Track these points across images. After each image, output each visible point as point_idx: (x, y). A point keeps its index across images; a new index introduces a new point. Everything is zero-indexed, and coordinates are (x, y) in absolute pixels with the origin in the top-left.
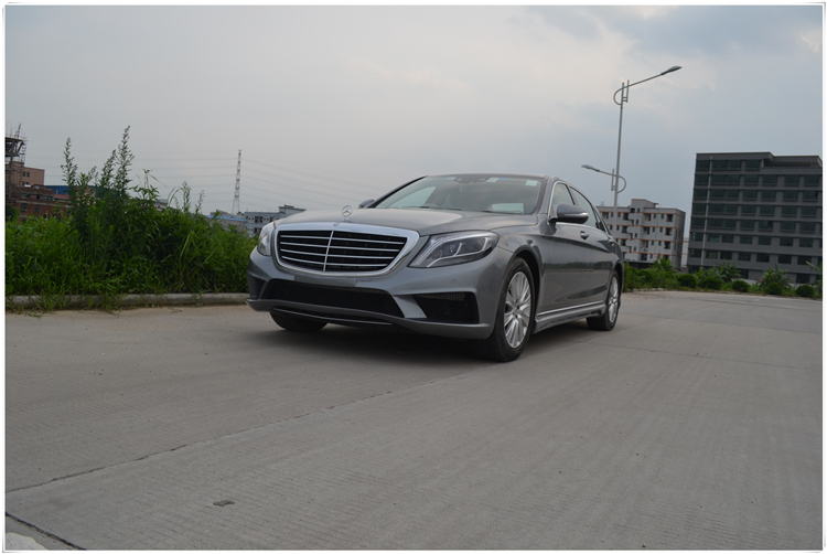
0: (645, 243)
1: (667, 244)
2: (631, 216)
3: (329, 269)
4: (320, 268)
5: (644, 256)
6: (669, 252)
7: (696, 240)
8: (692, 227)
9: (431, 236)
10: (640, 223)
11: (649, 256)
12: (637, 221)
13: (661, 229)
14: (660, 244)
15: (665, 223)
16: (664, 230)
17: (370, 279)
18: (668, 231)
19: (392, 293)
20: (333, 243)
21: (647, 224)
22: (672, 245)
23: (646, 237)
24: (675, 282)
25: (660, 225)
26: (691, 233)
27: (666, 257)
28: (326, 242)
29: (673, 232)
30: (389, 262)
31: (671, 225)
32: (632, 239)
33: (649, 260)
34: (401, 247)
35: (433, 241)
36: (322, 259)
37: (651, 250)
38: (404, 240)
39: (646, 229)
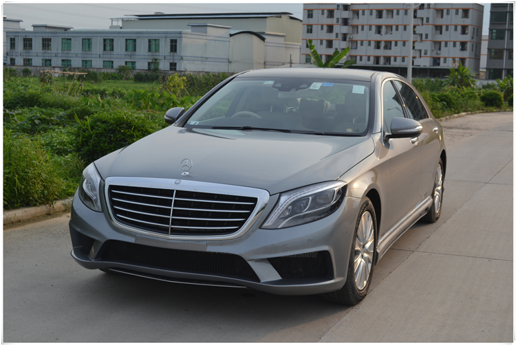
0: (437, 44)
1: (463, 45)
2: (420, 13)
3: (175, 232)
4: (165, 231)
5: (436, 61)
6: (466, 54)
7: (497, 38)
8: (492, 23)
9: (281, 194)
10: (431, 22)
11: (442, 60)
12: (428, 19)
13: (456, 27)
14: (455, 45)
15: (460, 20)
16: (459, 28)
17: (221, 243)
18: (464, 29)
19: (246, 258)
20: (177, 204)
21: (439, 22)
22: (469, 46)
23: (439, 38)
24: (478, 102)
25: (454, 23)
26: (491, 30)
27: (463, 60)
28: (168, 203)
29: (470, 30)
30: (240, 224)
31: (467, 22)
32: (422, 41)
33: (442, 65)
34: (252, 208)
35: (283, 198)
36: (166, 221)
37: (444, 52)
38: (255, 200)
39: (439, 28)
